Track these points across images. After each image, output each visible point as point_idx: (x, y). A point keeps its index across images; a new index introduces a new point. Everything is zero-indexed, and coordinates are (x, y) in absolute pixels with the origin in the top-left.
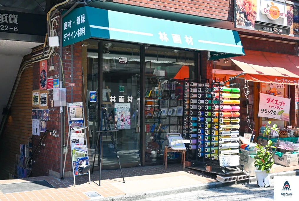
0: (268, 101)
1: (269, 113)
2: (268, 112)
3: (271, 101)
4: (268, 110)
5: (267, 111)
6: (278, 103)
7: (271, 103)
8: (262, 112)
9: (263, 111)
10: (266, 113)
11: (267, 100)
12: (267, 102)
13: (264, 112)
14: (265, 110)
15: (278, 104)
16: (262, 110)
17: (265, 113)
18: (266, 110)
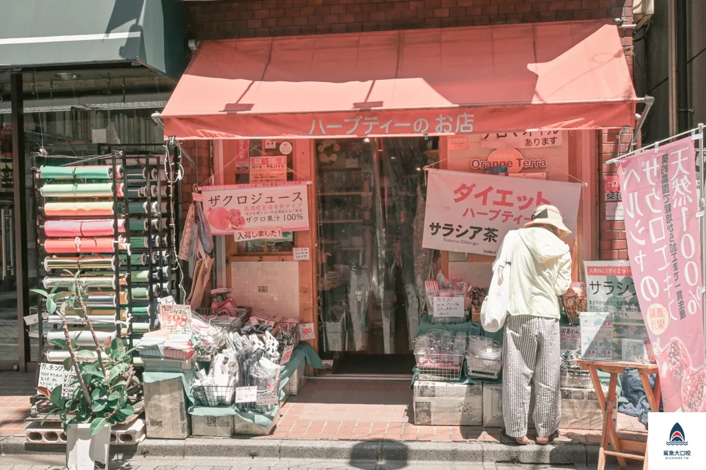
0: (459, 195)
1: (458, 236)
2: (455, 233)
3: (477, 196)
4: (455, 227)
5: (452, 230)
6: (509, 199)
7: (471, 202)
8: (433, 234)
9: (435, 229)
10: (447, 237)
11: (456, 192)
12: (457, 200)
13: (441, 231)
14: (443, 226)
15: (511, 205)
16: (432, 226)
17: (445, 235)
18: (449, 228)
